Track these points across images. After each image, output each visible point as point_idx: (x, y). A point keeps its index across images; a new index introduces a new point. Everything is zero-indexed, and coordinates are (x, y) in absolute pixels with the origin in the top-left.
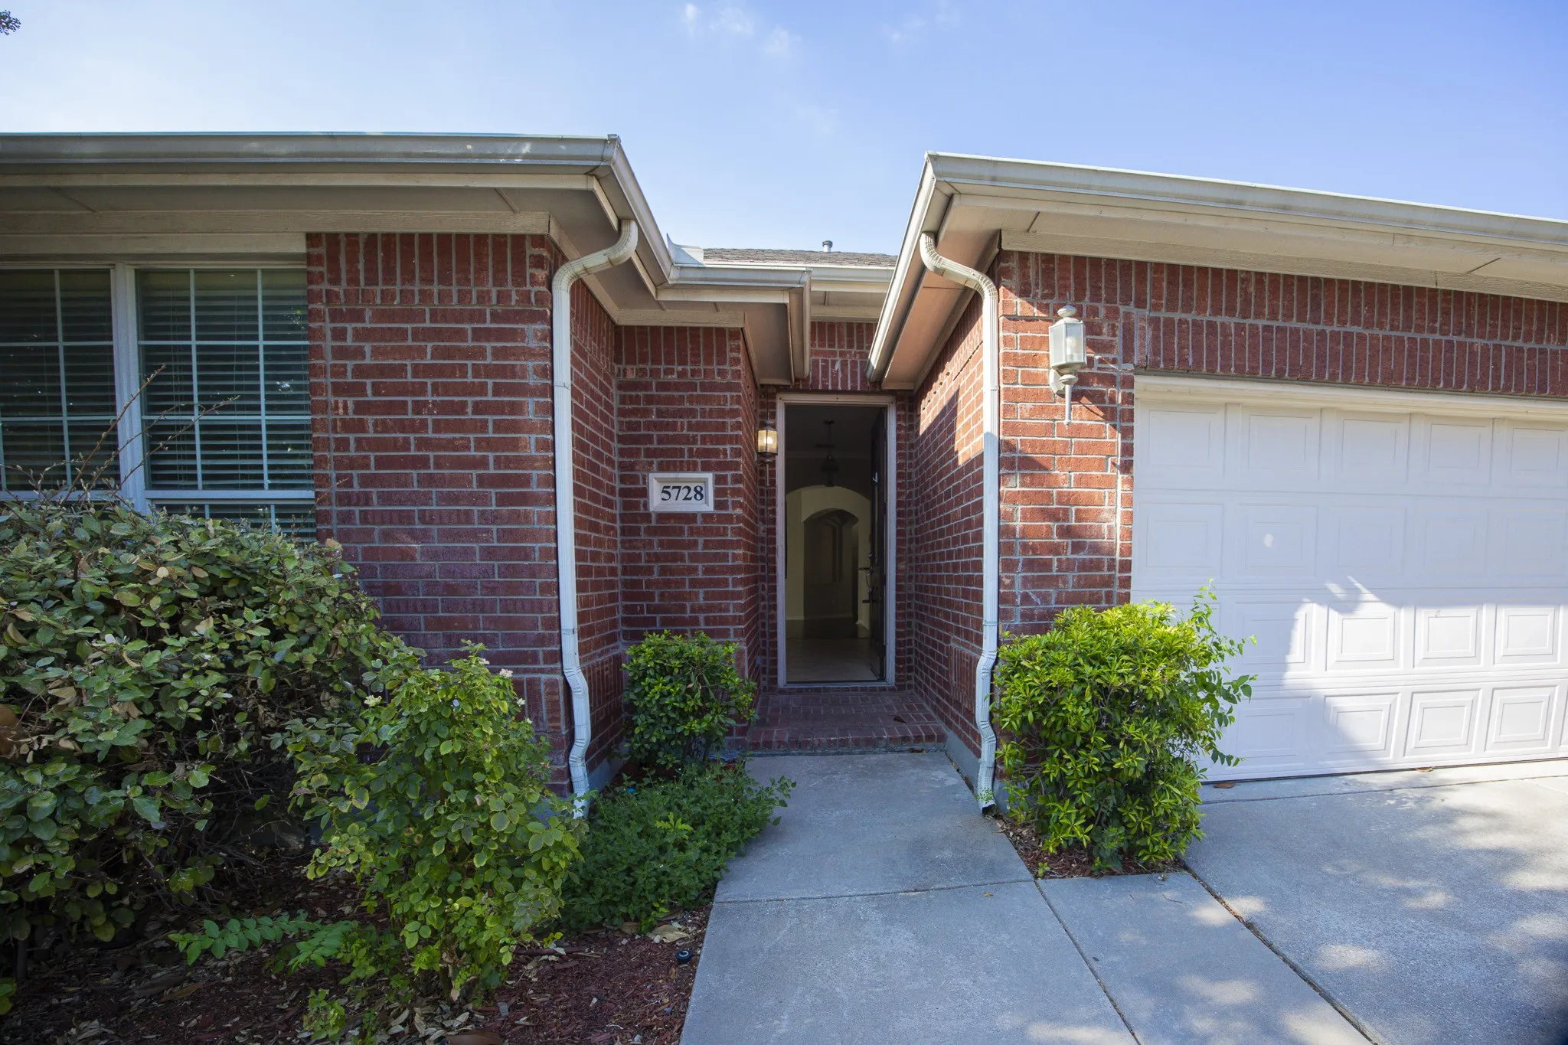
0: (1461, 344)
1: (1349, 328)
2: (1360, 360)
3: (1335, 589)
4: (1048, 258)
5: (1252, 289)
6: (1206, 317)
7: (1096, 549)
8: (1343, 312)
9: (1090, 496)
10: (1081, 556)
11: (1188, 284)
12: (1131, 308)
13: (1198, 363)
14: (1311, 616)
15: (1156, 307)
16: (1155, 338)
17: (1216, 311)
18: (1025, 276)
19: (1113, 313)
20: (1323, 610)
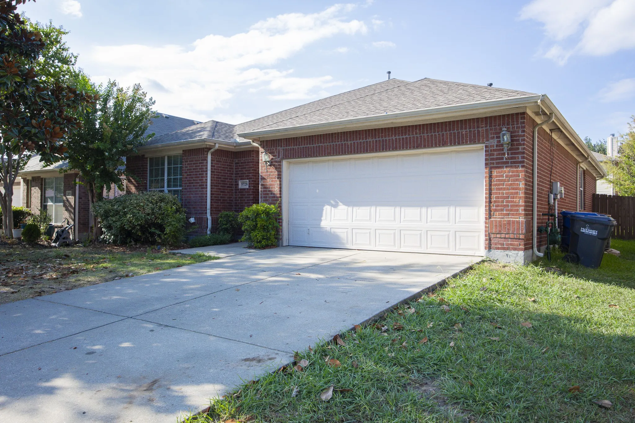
0: (345, 144)
1: (319, 144)
2: (322, 151)
3: (332, 202)
4: (267, 141)
5: (300, 140)
6: (293, 147)
7: (274, 194)
8: (318, 141)
9: (273, 184)
10: (272, 195)
11: (289, 141)
12: (280, 148)
13: (291, 156)
14: (327, 208)
15: (284, 147)
16: (284, 153)
17: (294, 146)
18: (263, 145)
19: (276, 149)
20: (330, 207)
